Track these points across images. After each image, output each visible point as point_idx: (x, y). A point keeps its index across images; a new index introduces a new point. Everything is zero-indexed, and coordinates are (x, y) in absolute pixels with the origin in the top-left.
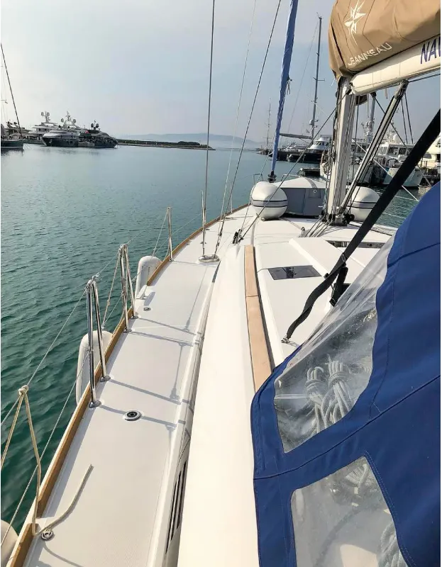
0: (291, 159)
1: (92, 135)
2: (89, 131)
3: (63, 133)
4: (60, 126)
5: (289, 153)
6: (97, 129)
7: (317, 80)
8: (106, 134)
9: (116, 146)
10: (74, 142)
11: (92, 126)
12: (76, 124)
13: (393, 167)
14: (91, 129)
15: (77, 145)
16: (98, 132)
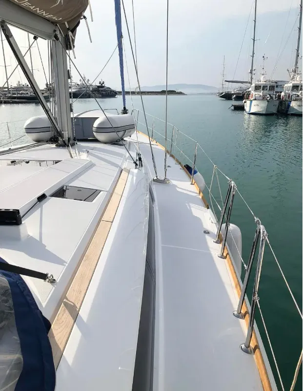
0: (234, 98)
1: (100, 89)
2: (98, 87)
3: (79, 89)
4: (78, 85)
5: (233, 94)
6: (103, 85)
7: (254, 40)
8: (110, 88)
9: (116, 96)
10: (88, 95)
11: (100, 83)
12: (89, 82)
13: (294, 100)
14: (99, 85)
15: (89, 97)
16: (104, 87)
